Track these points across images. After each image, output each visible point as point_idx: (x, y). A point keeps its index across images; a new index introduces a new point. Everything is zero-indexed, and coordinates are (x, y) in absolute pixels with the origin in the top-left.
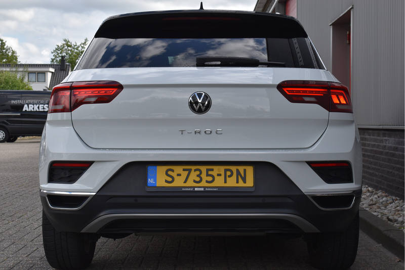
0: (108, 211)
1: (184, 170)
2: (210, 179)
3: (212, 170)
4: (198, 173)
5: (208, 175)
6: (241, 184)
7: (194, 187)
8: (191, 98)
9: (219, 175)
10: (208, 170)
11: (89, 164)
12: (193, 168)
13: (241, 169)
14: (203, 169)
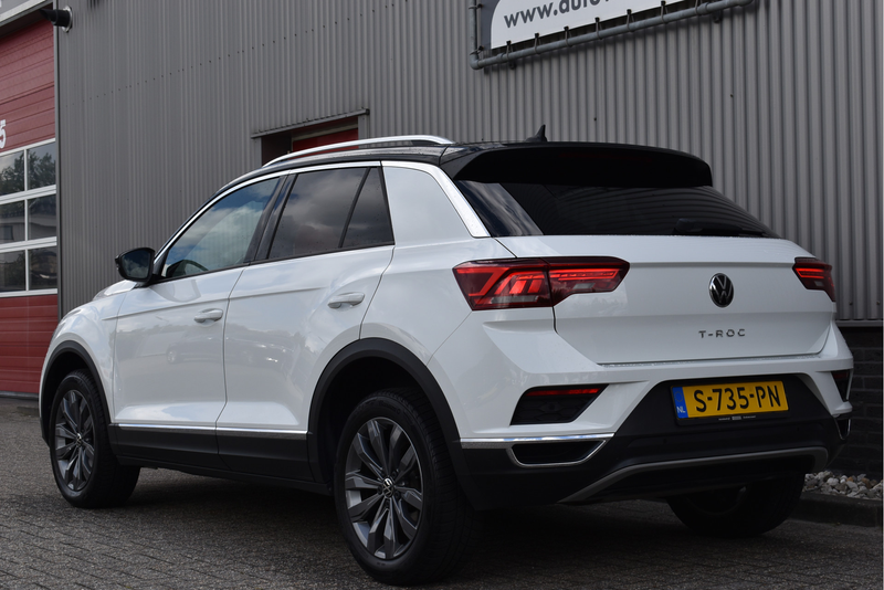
0: (629, 461)
1: (714, 391)
2: (744, 402)
3: (743, 389)
4: (729, 394)
5: (741, 397)
6: (776, 408)
7: (730, 416)
8: (712, 284)
9: (752, 396)
10: (739, 389)
11: (600, 388)
12: (723, 387)
13: (772, 385)
14: (734, 387)
